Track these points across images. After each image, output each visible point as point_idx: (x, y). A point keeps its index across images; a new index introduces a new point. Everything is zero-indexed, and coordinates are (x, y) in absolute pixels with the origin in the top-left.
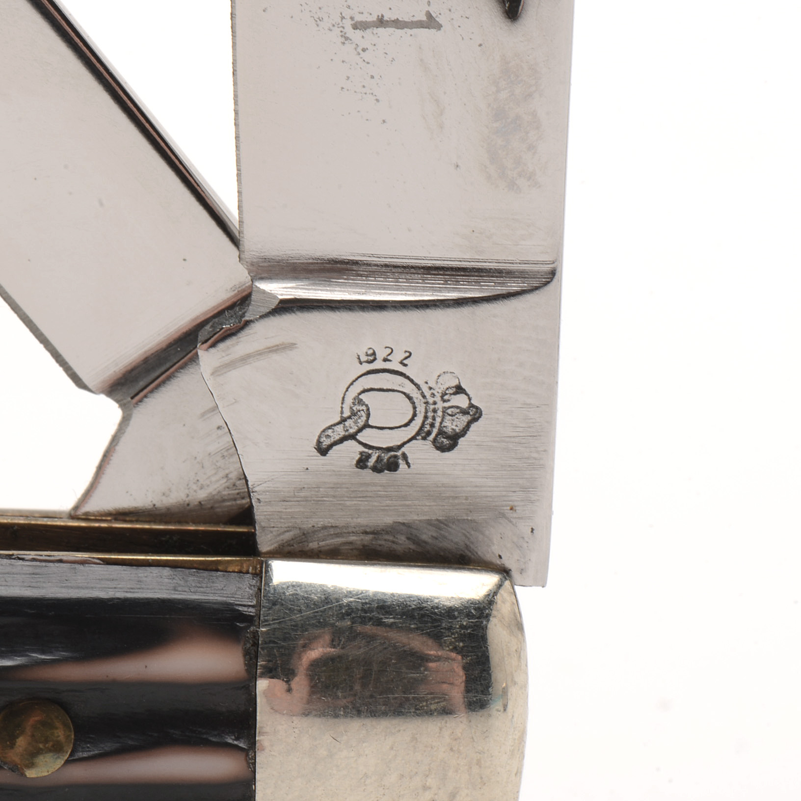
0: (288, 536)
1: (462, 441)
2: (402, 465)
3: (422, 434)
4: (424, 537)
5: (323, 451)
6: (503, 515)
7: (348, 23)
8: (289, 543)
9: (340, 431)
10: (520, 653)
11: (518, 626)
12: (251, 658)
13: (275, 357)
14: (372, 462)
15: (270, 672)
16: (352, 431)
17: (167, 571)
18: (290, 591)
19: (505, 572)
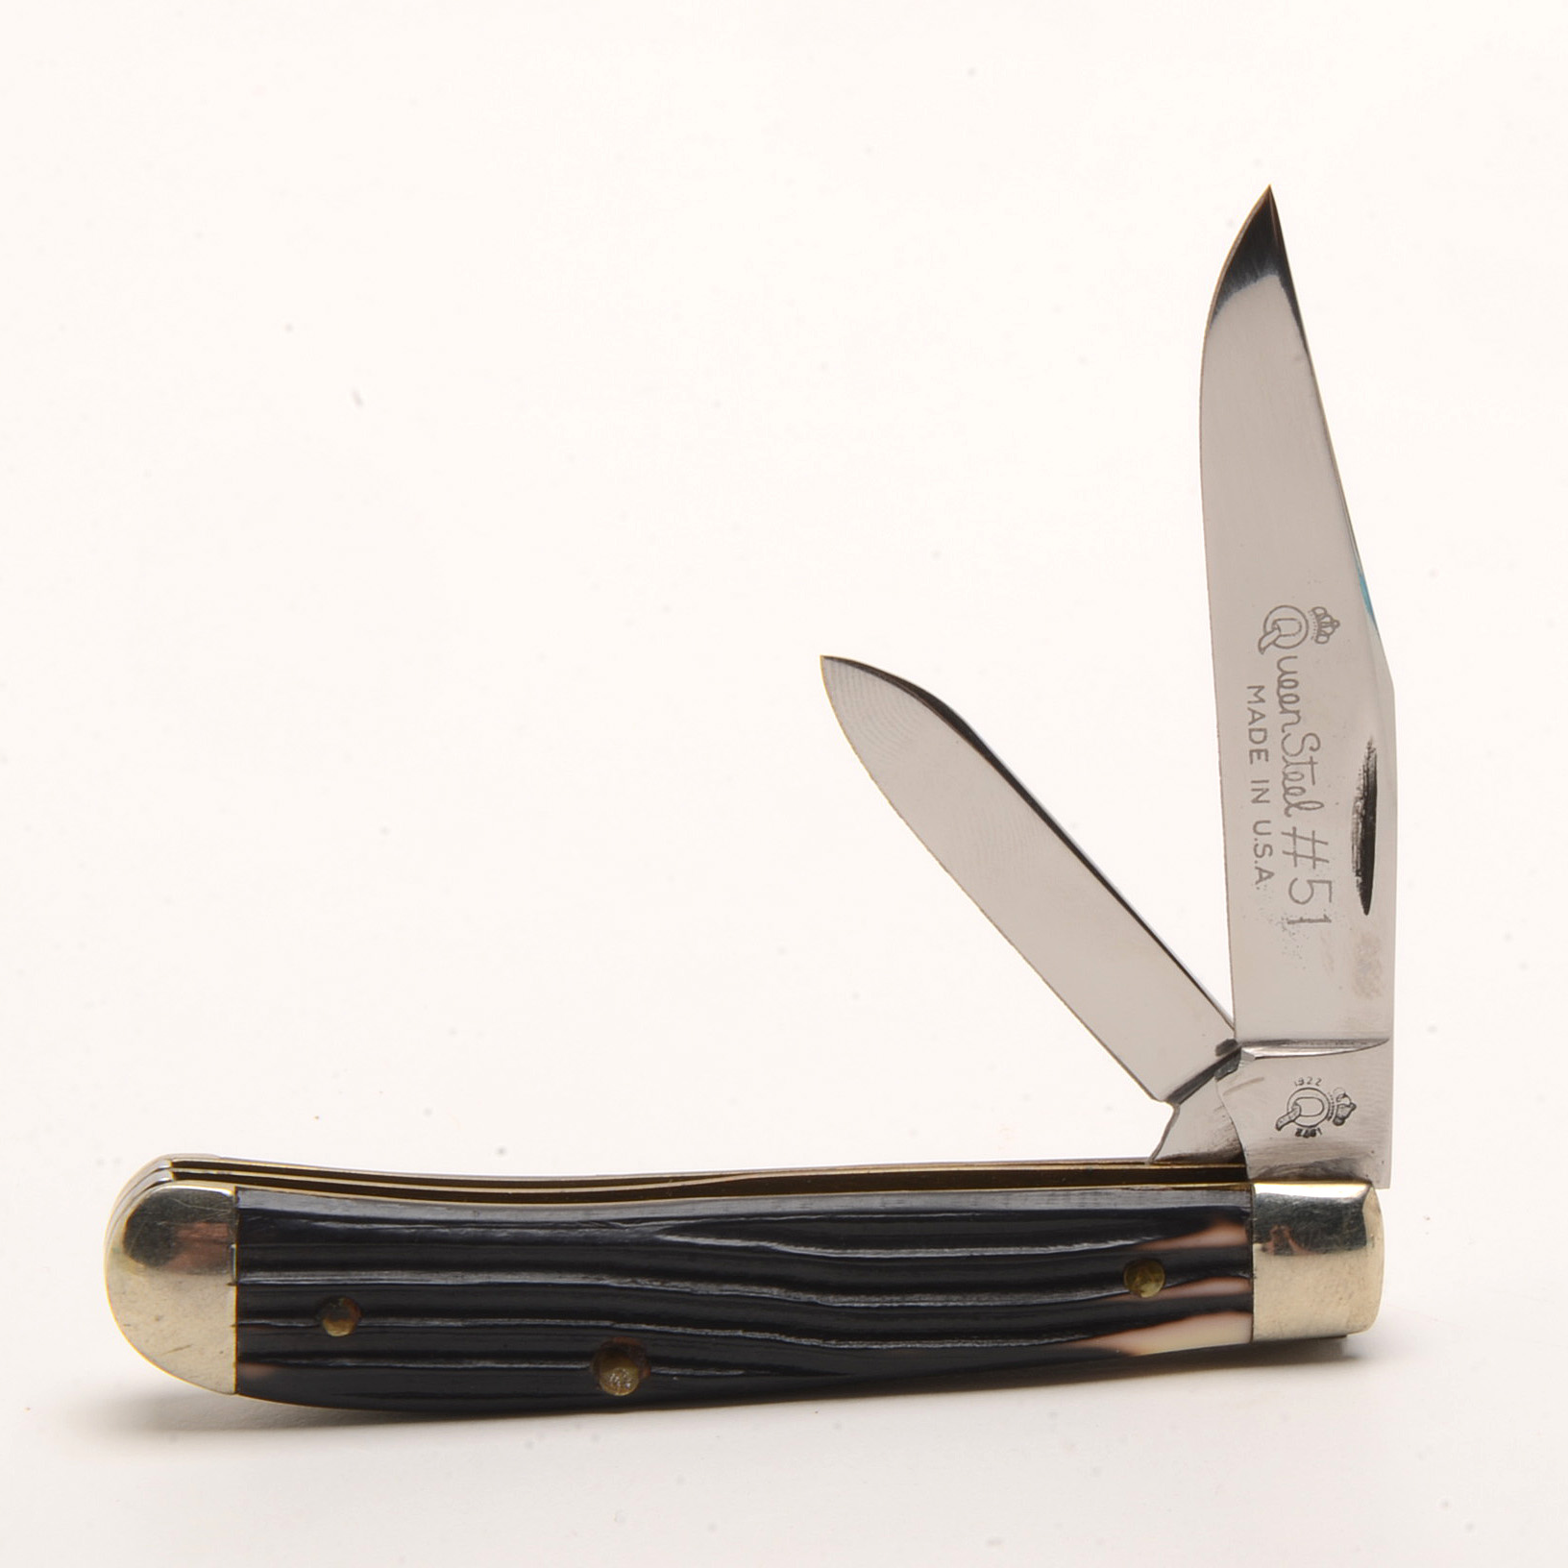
0: (1263, 1171)
1: (1347, 1120)
2: (1318, 1134)
3: (1328, 1118)
4: (1330, 1168)
5: (1279, 1129)
6: (1368, 1155)
7: (1285, 921)
8: (1264, 1174)
9: (1287, 1119)
10: (1379, 1223)
11: (1378, 1210)
12: (1250, 1234)
13: (1254, 1085)
14: (1303, 1133)
15: (1259, 1241)
16: (1293, 1119)
17: (1205, 1192)
18: (1267, 1200)
19: (1369, 1183)
